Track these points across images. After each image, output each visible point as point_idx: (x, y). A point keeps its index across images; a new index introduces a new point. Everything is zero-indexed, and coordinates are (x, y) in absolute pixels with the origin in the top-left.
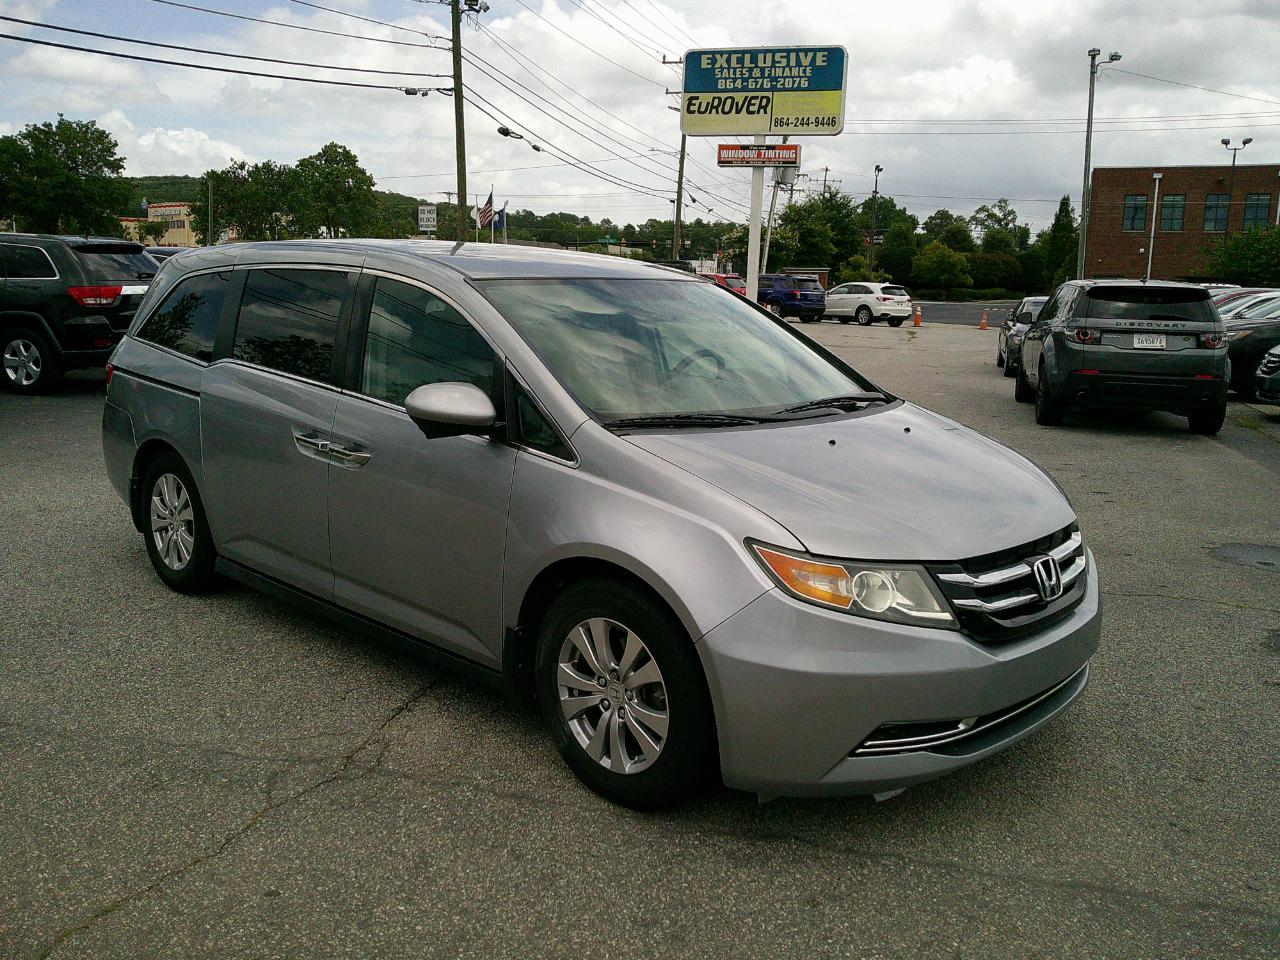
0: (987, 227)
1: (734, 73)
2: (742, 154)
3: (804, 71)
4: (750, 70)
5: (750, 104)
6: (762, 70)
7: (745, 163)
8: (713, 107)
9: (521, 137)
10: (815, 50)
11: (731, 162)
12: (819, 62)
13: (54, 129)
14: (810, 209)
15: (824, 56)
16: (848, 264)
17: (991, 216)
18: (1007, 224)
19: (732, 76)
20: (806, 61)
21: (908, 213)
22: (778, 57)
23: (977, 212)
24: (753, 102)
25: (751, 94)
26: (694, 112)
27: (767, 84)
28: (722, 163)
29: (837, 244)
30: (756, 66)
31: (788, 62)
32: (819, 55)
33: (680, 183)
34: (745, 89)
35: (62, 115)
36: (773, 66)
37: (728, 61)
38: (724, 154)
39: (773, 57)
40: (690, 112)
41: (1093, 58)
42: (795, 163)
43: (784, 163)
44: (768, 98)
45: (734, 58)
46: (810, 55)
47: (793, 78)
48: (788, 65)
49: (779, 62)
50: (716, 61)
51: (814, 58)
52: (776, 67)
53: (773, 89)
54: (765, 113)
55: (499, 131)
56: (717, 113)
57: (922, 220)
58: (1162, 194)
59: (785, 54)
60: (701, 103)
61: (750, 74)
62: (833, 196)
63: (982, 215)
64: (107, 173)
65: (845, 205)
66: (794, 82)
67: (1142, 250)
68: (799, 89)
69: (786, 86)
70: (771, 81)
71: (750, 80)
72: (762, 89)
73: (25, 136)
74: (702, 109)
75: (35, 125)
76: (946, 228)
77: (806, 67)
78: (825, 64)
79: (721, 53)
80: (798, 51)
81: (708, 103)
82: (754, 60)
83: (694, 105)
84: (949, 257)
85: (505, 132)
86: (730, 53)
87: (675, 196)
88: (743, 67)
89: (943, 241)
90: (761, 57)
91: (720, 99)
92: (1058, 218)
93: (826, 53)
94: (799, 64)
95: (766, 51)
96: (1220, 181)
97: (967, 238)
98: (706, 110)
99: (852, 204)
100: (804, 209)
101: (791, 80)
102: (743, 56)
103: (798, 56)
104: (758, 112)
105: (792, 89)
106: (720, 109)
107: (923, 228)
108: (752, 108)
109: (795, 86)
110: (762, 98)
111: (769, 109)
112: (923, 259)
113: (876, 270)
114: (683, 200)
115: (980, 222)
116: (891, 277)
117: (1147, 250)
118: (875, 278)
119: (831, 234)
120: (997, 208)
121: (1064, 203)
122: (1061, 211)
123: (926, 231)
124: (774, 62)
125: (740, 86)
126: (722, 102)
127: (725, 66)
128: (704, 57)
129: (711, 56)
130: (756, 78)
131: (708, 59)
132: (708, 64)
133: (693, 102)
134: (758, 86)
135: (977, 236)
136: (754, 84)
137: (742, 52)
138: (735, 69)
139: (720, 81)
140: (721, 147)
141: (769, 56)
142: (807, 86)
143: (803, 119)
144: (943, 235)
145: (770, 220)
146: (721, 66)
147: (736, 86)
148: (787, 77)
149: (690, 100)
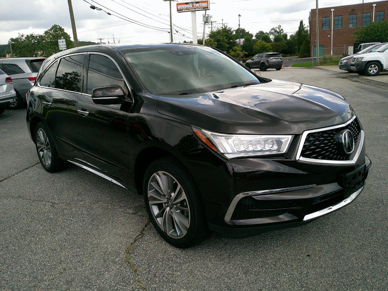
0: (275, 35)
14: (218, 32)
16: (232, 50)
17: (276, 31)
21: (250, 33)
29: (227, 44)
33: (171, 25)
57: (254, 35)
58: (334, 16)
62: (225, 28)
65: (230, 30)
67: (329, 36)
76: (262, 36)
84: (265, 45)
85: (93, 8)
87: (170, 31)
89: (263, 40)
92: (300, 28)
96: (353, 10)
97: (269, 39)
99: (232, 30)
100: (215, 32)
107: (255, 37)
112: (256, 47)
113: (242, 51)
114: (173, 32)
115: (272, 33)
116: (247, 53)
117: (331, 36)
118: (242, 54)
119: (226, 40)
120: (277, 28)
121: (301, 22)
122: (300, 25)
123: (256, 38)
135: (271, 38)
140: (178, 4)
144: (261, 38)
145: (204, 37)
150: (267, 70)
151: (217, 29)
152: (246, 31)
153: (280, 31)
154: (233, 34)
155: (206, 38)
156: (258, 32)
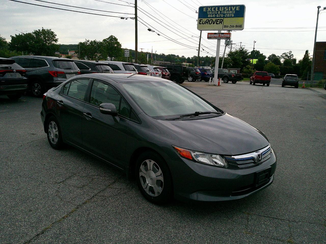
0: (285, 59)
1: (213, 13)
2: (214, 35)
3: (233, 12)
4: (217, 12)
5: (217, 21)
8: (206, 22)
9: (154, 31)
10: (236, 6)
11: (211, 38)
12: (237, 9)
13: (41, 31)
14: (236, 53)
16: (246, 67)
17: (286, 56)
18: (291, 58)
19: (212, 13)
20: (233, 9)
21: (264, 55)
22: (225, 8)
23: (283, 54)
24: (218, 21)
25: (217, 19)
26: (201, 24)
27: (222, 16)
28: (209, 38)
29: (242, 62)
30: (219, 11)
31: (228, 9)
32: (237, 7)
33: (199, 45)
34: (216, 17)
35: (43, 28)
36: (224, 10)
37: (211, 9)
39: (224, 8)
40: (200, 24)
41: (319, 9)
42: (230, 38)
43: (226, 38)
44: (222, 20)
45: (213, 8)
46: (235, 7)
47: (230, 14)
48: (228, 10)
49: (226, 9)
50: (208, 9)
51: (236, 9)
53: (224, 17)
54: (221, 24)
55: (148, 30)
56: (208, 24)
59: (227, 7)
60: (203, 21)
63: (284, 55)
64: (54, 42)
65: (246, 52)
68: (231, 17)
70: (223, 15)
72: (221, 17)
73: (34, 33)
74: (204, 23)
75: (36, 30)
76: (273, 58)
77: (233, 11)
78: (239, 10)
79: (209, 7)
80: (231, 6)
81: (205, 21)
82: (218, 9)
83: (201, 22)
84: (274, 66)
85: (150, 30)
86: (212, 7)
87: (198, 49)
88: (215, 11)
89: (273, 62)
90: (220, 8)
91: (208, 20)
92: (305, 56)
93: (239, 7)
95: (222, 6)
97: (279, 62)
99: (248, 52)
100: (233, 52)
102: (215, 8)
103: (231, 9)
104: (219, 24)
105: (229, 17)
106: (208, 23)
108: (217, 23)
109: (230, 16)
110: (221, 19)
111: (222, 23)
112: (267, 67)
113: (253, 69)
114: (200, 50)
115: (283, 57)
119: (242, 59)
120: (288, 53)
121: (307, 52)
122: (306, 54)
123: (268, 59)
124: (224, 9)
125: (214, 16)
126: (209, 21)
127: (210, 11)
128: (204, 8)
129: (206, 8)
130: (219, 14)
131: (206, 9)
132: (205, 10)
133: (201, 21)
134: (219, 17)
135: (282, 61)
136: (218, 16)
137: (215, 7)
138: (213, 12)
139: (209, 15)
140: (208, 34)
141: (223, 8)
142: (233, 16)
143: (232, 25)
144: (272, 61)
145: (224, 55)
146: (209, 11)
147: (213, 16)
148: (228, 14)
149: (200, 20)
151: (235, 50)
152: (260, 53)
153: (290, 56)
154: (248, 55)
155: (225, 57)
156: (271, 55)
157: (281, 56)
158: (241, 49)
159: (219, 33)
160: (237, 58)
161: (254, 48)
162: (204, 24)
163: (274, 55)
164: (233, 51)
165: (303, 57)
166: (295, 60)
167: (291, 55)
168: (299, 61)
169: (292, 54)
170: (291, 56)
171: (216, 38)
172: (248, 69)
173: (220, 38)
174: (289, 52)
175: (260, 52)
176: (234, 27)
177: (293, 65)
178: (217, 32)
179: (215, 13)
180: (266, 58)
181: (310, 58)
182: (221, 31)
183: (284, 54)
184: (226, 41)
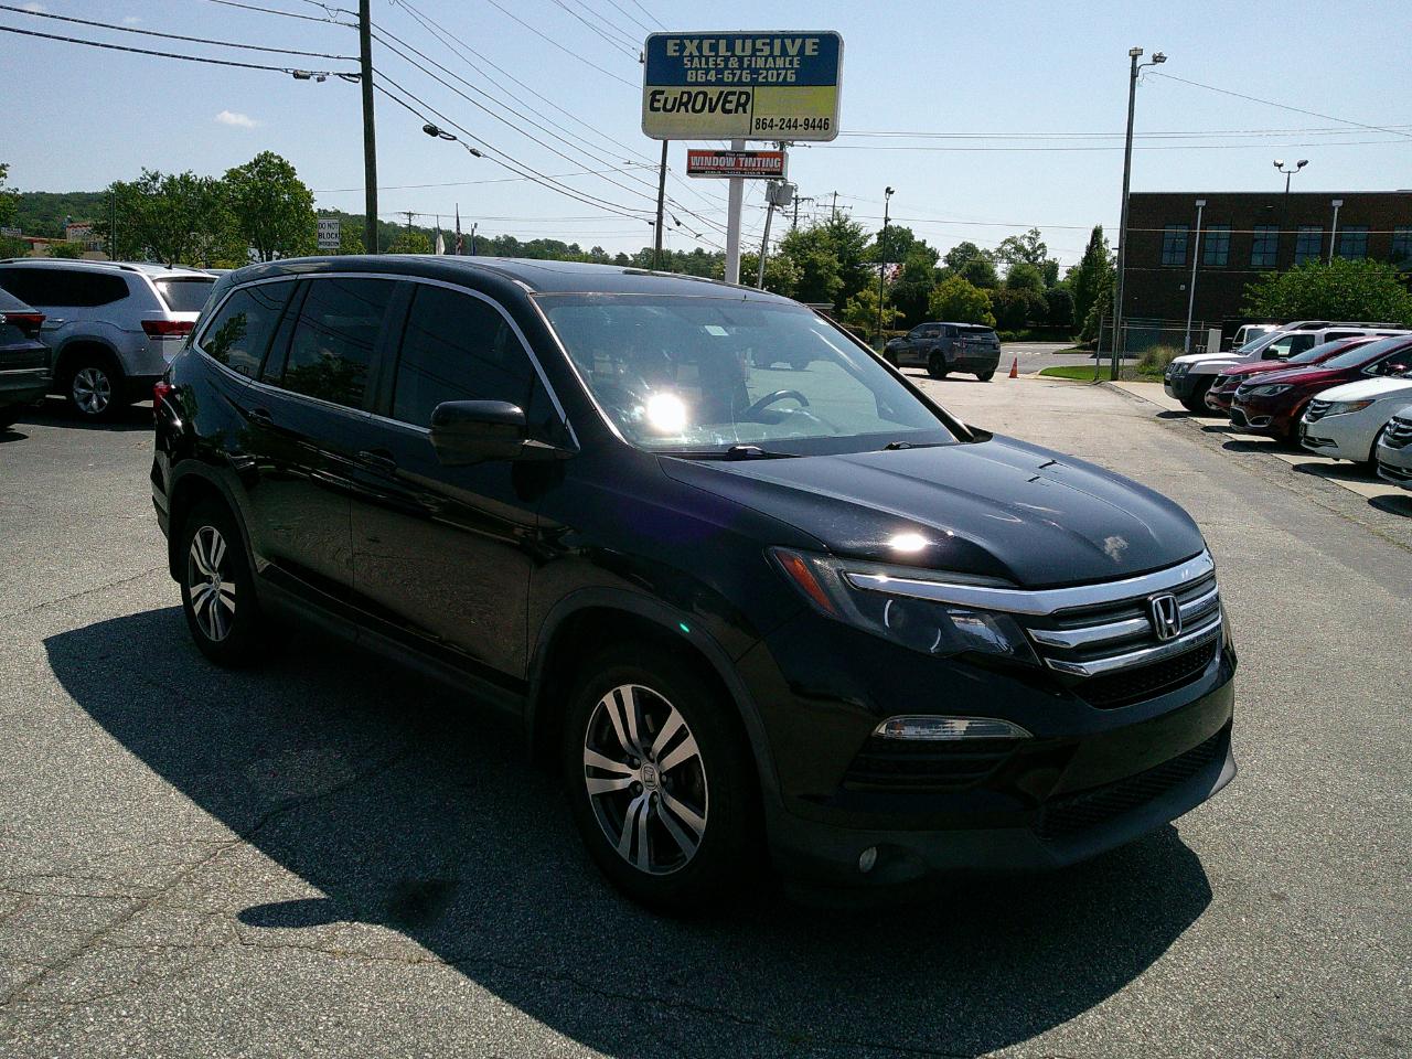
0: (1014, 262)
1: (707, 63)
2: (717, 161)
3: (791, 62)
4: (726, 59)
5: (726, 101)
6: (741, 59)
7: (721, 172)
8: (681, 103)
9: (455, 138)
10: (805, 36)
12: (808, 52)
14: (814, 237)
15: (814, 44)
16: (857, 299)
17: (1019, 249)
18: (1036, 259)
19: (704, 66)
20: (793, 51)
21: (928, 246)
22: (759, 44)
23: (1003, 244)
24: (730, 98)
25: (727, 89)
26: (658, 110)
27: (746, 77)
28: (691, 171)
29: (841, 276)
30: (733, 55)
31: (772, 49)
32: (809, 42)
33: (660, 202)
34: (720, 83)
36: (753, 54)
37: (699, 48)
38: (696, 161)
39: (754, 44)
40: (653, 109)
41: (1135, 58)
42: (780, 173)
43: (767, 173)
44: (747, 94)
45: (706, 45)
46: (798, 42)
47: (777, 70)
48: (771, 54)
49: (762, 50)
50: (685, 47)
51: (802, 47)
52: (756, 57)
53: (754, 83)
54: (745, 112)
55: (425, 130)
56: (687, 111)
57: (941, 254)
58: (1205, 224)
59: (767, 40)
60: (666, 100)
61: (726, 65)
62: (842, 223)
63: (1008, 247)
65: (854, 234)
66: (778, 75)
67: (1183, 287)
68: (785, 83)
69: (770, 80)
70: (751, 74)
71: (726, 72)
72: (740, 83)
74: (669, 107)
76: (969, 261)
77: (793, 56)
78: (816, 53)
79: (691, 37)
80: (783, 36)
81: (675, 99)
82: (730, 47)
83: (659, 101)
84: (971, 293)
85: (432, 131)
86: (702, 37)
87: (655, 217)
88: (717, 56)
89: (963, 276)
90: (739, 43)
91: (689, 94)
92: (1090, 250)
93: (817, 41)
94: (784, 53)
95: (744, 37)
96: (1268, 211)
97: (991, 275)
98: (673, 107)
99: (862, 233)
100: (804, 237)
101: (775, 72)
102: (718, 41)
103: (783, 44)
104: (736, 112)
105: (776, 84)
106: (690, 106)
107: (944, 262)
108: (728, 106)
109: (780, 80)
110: (741, 93)
111: (749, 107)
112: (937, 298)
113: (887, 306)
114: (664, 222)
115: (1007, 256)
116: (904, 315)
117: (1189, 287)
118: (886, 316)
119: (838, 265)
120: (1026, 240)
121: (1097, 233)
122: (1093, 242)
123: (947, 265)
124: (754, 50)
125: (713, 80)
126: (692, 98)
127: (696, 53)
128: (670, 44)
129: (678, 41)
130: (733, 69)
131: (676, 45)
132: (675, 51)
133: (658, 97)
134: (736, 80)
135: (1001, 271)
136: (731, 76)
137: (716, 38)
138: (707, 58)
139: (689, 72)
140: (691, 153)
141: (749, 43)
142: (793, 80)
143: (790, 120)
144: (964, 269)
145: (764, 247)
146: (691, 53)
147: (709, 78)
148: (770, 68)
149: (654, 93)
150: (948, 376)
151: (812, 226)
152: (916, 239)
153: (1035, 252)
154: (864, 247)
155: (771, 253)
156: (957, 247)
157: (999, 250)
158: (836, 222)
159: (736, 154)
160: (821, 258)
161: (887, 220)
162: (671, 110)
163: (968, 249)
164: (801, 232)
165: (1084, 255)
166: (1052, 268)
167: (1039, 248)
168: (1068, 272)
169: (1039, 241)
170: (1039, 252)
171: (723, 172)
172: (865, 305)
173: (742, 172)
174: (1029, 235)
175: (913, 233)
176: (796, 127)
177: (1045, 286)
178: (726, 145)
179: (716, 64)
180: (938, 258)
181: (1108, 259)
182: (744, 144)
183: (1007, 242)
184: (771, 186)
